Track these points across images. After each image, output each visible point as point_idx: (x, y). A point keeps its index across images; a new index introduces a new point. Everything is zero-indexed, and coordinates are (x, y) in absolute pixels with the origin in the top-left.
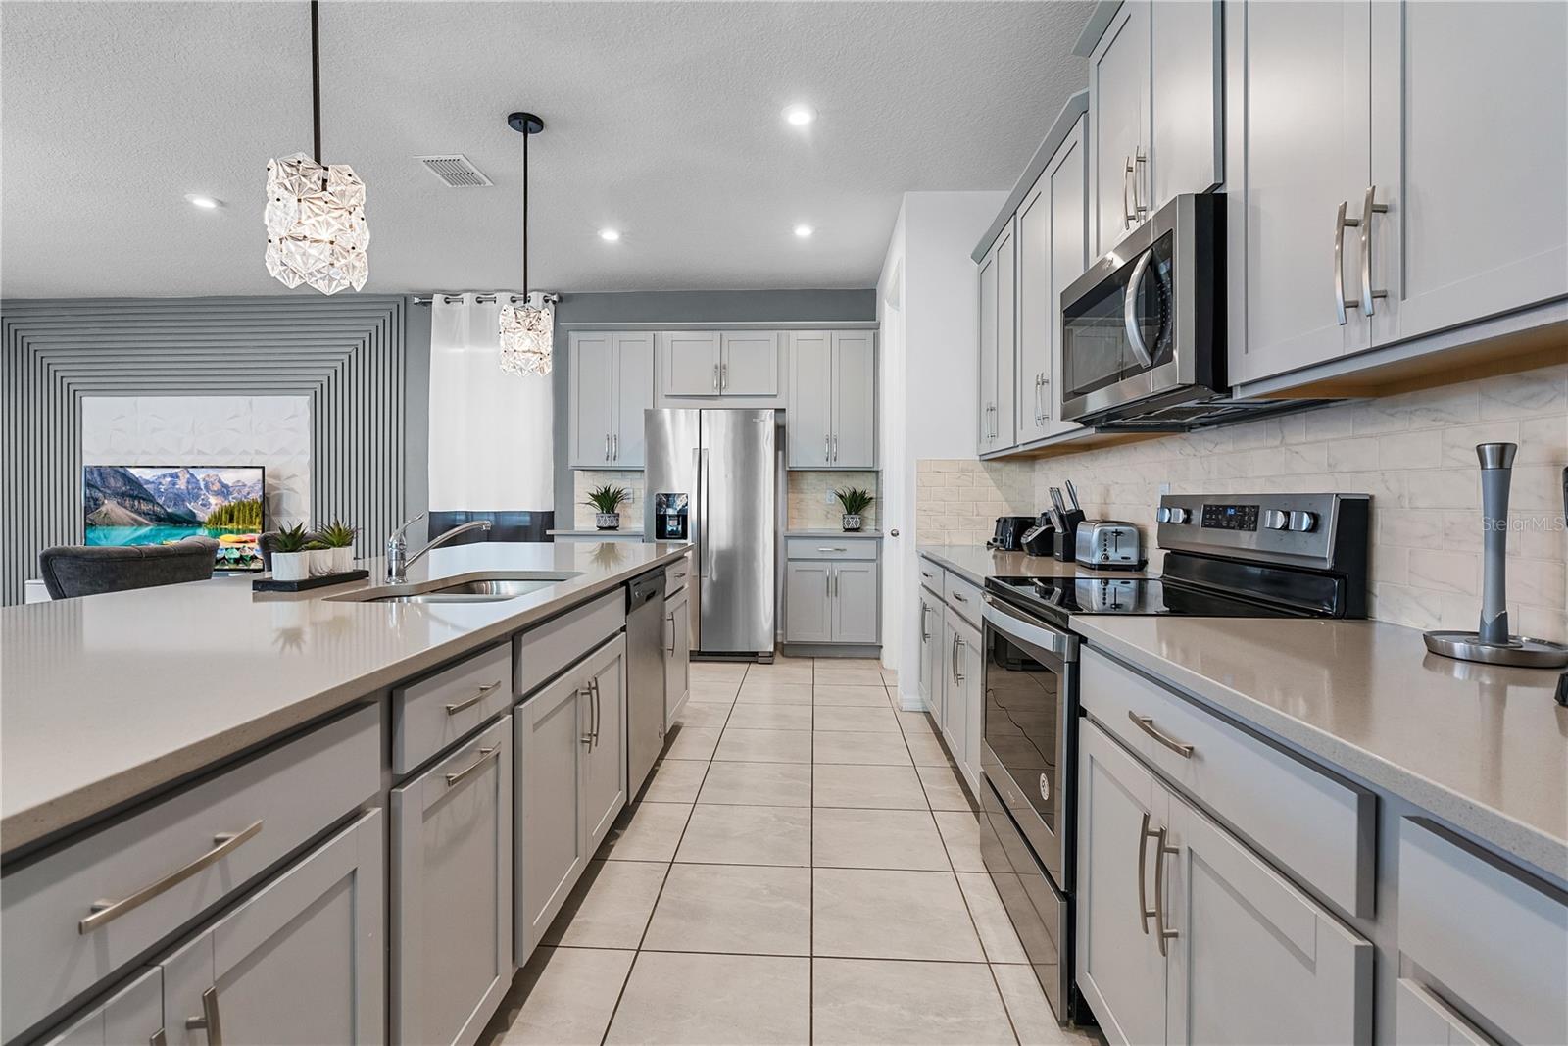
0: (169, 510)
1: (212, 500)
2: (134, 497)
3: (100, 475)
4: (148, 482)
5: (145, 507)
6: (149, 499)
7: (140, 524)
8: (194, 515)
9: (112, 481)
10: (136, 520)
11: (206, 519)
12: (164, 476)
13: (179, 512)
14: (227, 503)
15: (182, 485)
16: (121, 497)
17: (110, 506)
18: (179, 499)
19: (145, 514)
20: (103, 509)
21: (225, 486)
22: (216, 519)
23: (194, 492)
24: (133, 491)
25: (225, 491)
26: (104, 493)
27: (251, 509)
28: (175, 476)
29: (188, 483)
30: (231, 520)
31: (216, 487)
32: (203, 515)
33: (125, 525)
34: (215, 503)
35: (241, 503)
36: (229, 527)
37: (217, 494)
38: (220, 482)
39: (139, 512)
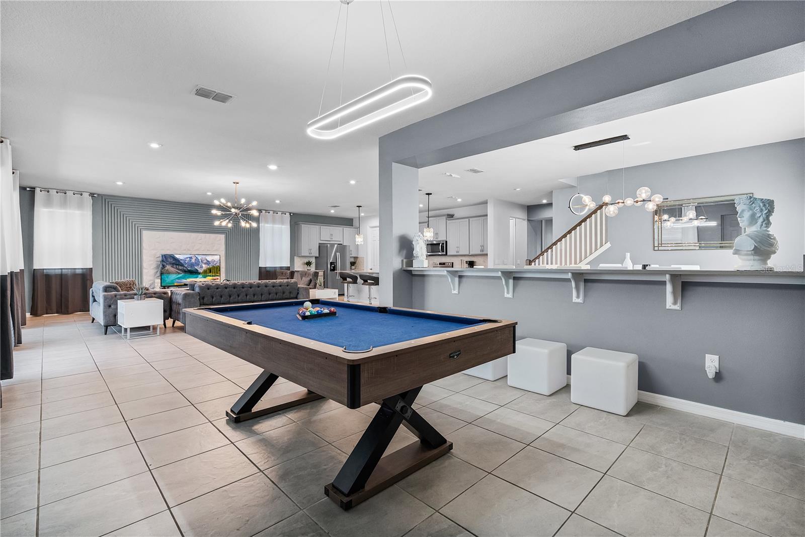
0: (189, 269)
1: (204, 266)
2: (176, 265)
3: (165, 257)
4: (182, 260)
5: (180, 268)
6: (182, 265)
7: (179, 273)
8: (197, 270)
9: (169, 260)
10: (177, 272)
11: (202, 272)
12: (187, 258)
13: (192, 269)
14: (209, 267)
15: (193, 261)
16: (173, 264)
17: (168, 267)
18: (192, 265)
19: (181, 270)
20: (166, 268)
21: (208, 261)
22: (205, 272)
23: (197, 263)
24: (176, 262)
25: (208, 263)
26: (167, 263)
27: (217, 269)
28: (191, 258)
29: (195, 260)
30: (210, 272)
31: (205, 261)
32: (200, 271)
33: (174, 273)
34: (205, 267)
35: (213, 267)
36: (210, 274)
37: (205, 264)
38: (206, 260)
39: (178, 269)
